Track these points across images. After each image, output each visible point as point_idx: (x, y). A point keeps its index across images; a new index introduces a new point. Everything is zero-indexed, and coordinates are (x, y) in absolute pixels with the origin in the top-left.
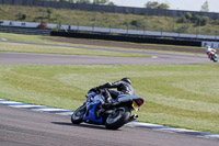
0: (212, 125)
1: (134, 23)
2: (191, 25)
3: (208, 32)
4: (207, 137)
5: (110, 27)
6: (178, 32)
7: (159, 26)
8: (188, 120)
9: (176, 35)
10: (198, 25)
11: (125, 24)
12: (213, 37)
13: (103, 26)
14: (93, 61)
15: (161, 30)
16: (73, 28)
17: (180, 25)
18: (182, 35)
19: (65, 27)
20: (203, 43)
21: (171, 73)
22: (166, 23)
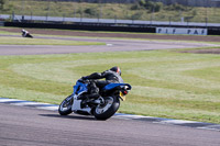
0: (168, 110)
1: (87, 11)
2: (145, 11)
3: (163, 18)
4: (163, 122)
5: (64, 16)
6: (132, 19)
7: (114, 13)
8: (144, 106)
9: (130, 22)
10: (152, 11)
11: (79, 12)
12: (167, 23)
13: (57, 15)
14: (49, 50)
15: (115, 18)
16: (26, 18)
17: (134, 12)
18: (136, 22)
19: (18, 18)
20: (158, 29)
21: (126, 60)
22: (120, 10)
